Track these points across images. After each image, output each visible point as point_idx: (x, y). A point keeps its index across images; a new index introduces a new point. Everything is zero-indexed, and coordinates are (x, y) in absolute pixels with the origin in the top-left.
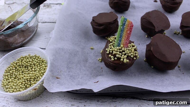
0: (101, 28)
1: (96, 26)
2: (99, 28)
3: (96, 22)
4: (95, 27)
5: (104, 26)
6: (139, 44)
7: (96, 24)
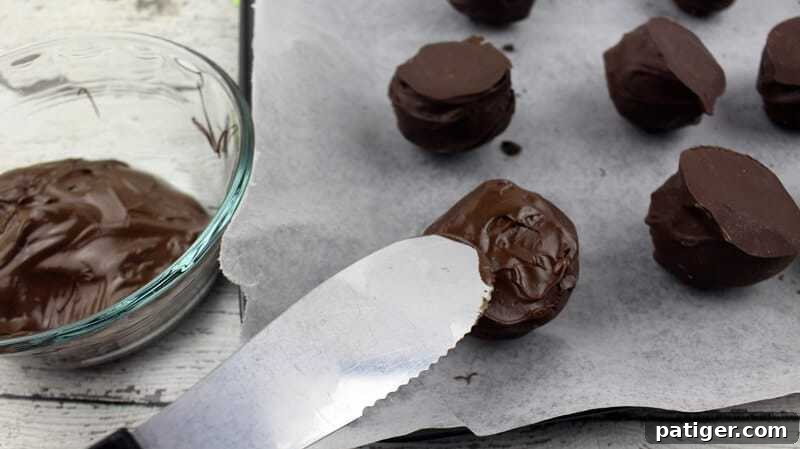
0: (445, 118)
1: (421, 110)
2: (435, 119)
3: (420, 91)
4: (416, 115)
5: (456, 111)
6: (601, 170)
7: (419, 104)
